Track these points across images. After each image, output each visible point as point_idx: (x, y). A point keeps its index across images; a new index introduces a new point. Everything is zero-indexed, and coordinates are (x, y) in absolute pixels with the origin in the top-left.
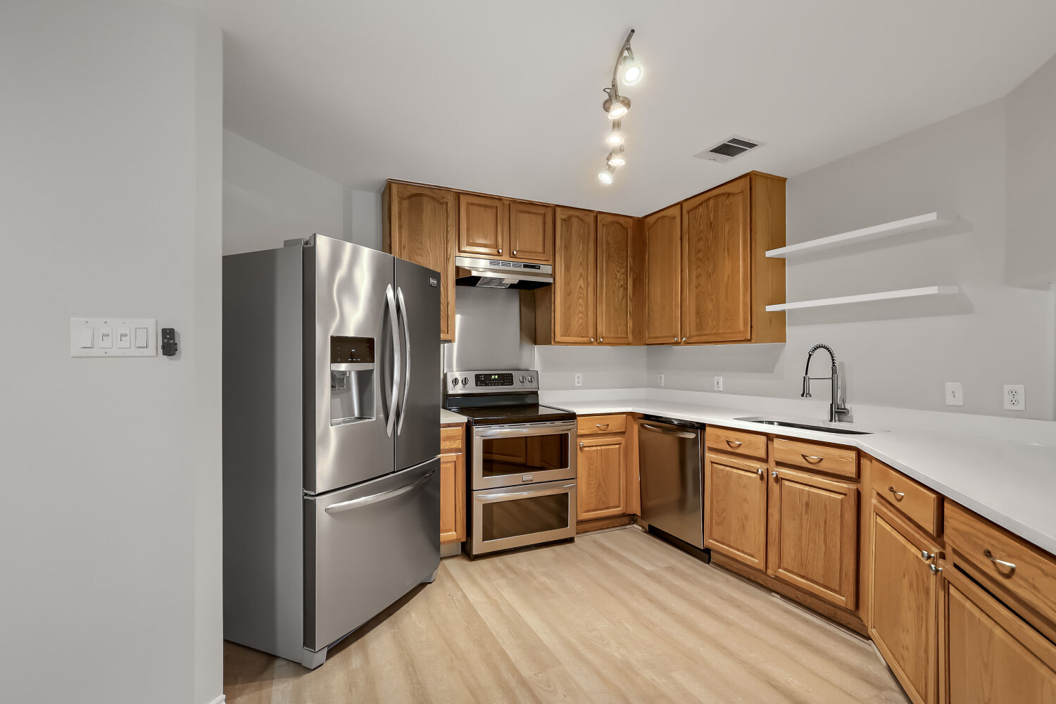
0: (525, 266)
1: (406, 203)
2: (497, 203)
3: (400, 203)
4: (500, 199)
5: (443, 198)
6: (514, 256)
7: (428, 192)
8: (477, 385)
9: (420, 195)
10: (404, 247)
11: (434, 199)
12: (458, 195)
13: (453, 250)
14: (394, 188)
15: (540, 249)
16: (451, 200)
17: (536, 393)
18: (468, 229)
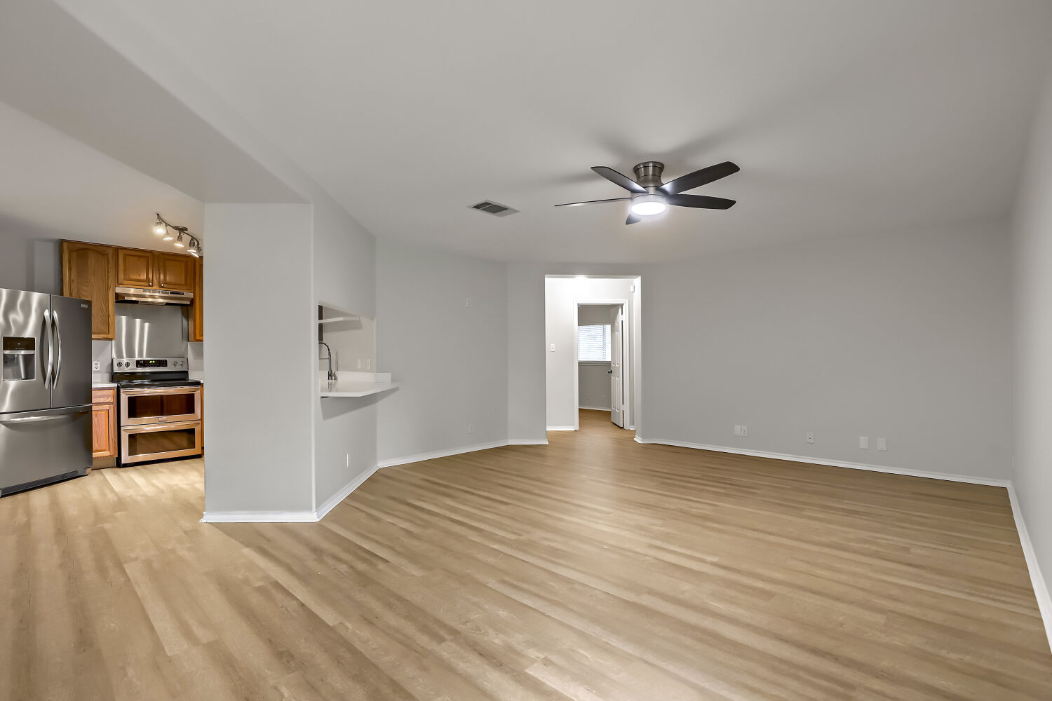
0: (171, 293)
1: (74, 254)
2: (148, 254)
3: (70, 255)
4: (151, 252)
5: (105, 251)
6: (163, 287)
7: (92, 247)
8: (137, 366)
9: (87, 249)
10: (73, 281)
11: (97, 252)
12: (117, 250)
13: (111, 282)
14: (65, 245)
15: (183, 282)
16: (110, 252)
17: (187, 372)
18: (125, 270)
